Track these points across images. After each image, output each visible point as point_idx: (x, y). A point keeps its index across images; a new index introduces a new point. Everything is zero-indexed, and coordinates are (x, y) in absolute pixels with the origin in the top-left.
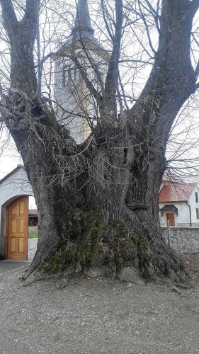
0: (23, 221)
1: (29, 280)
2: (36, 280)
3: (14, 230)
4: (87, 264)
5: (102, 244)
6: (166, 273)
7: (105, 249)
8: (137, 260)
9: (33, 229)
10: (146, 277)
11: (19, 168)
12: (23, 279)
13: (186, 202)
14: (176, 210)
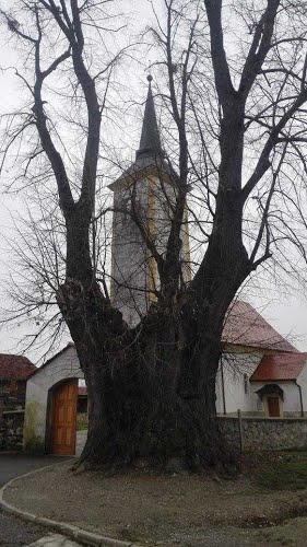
0: (71, 408)
1: (78, 470)
2: (86, 470)
3: (61, 418)
4: (136, 455)
5: (150, 434)
6: (212, 465)
7: (153, 439)
8: (184, 452)
9: (83, 417)
10: (192, 469)
11: (69, 346)
12: (73, 470)
13: (294, 381)
14: (281, 393)
